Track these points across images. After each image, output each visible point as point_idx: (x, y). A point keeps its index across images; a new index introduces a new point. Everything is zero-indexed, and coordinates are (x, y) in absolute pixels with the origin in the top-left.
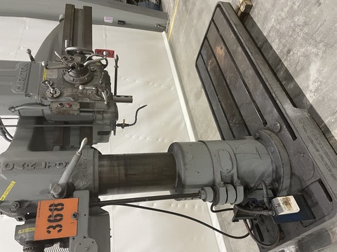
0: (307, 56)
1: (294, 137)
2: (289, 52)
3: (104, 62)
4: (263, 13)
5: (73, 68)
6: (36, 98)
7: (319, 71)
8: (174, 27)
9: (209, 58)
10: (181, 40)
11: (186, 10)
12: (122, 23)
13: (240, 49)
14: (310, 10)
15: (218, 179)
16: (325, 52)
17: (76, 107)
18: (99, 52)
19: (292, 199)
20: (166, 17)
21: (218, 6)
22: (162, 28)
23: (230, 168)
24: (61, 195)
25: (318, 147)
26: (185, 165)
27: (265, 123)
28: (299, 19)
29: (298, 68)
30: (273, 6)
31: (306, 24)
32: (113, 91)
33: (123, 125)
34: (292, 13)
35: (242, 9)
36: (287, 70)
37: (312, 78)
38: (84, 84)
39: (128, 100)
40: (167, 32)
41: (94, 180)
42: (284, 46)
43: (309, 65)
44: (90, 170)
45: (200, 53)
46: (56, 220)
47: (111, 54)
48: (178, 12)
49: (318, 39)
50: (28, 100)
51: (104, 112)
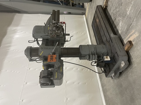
0: (119, 20)
1: (112, 42)
2: (115, 19)
3: (62, 25)
4: (110, 8)
5: (55, 27)
6: (47, 34)
7: (121, 24)
8: (88, 13)
9: (95, 23)
10: (89, 17)
11: (91, 7)
12: (70, 13)
13: (102, 19)
14: (120, 7)
15: (90, 53)
16: (122, 19)
17: (56, 36)
18: (61, 22)
19: (109, 57)
20: (85, 10)
21: (97, 7)
22: (84, 14)
23: (94, 50)
24: (53, 54)
25: (118, 44)
26: (82, 49)
27: (107, 40)
28: (118, 10)
29: (117, 24)
30: (112, 6)
31: (119, 11)
32: (65, 33)
33: (67, 41)
34: (116, 8)
35: (104, 7)
36: (115, 25)
37: (120, 26)
38: (58, 31)
39: (69, 35)
40: (85, 15)
41: (60, 52)
42: (115, 18)
43: (119, 23)
44: (59, 50)
45: (93, 21)
46: (52, 59)
47: (64, 23)
48: (89, 8)
49: (121, 15)
50: (45, 34)
51: (62, 37)
